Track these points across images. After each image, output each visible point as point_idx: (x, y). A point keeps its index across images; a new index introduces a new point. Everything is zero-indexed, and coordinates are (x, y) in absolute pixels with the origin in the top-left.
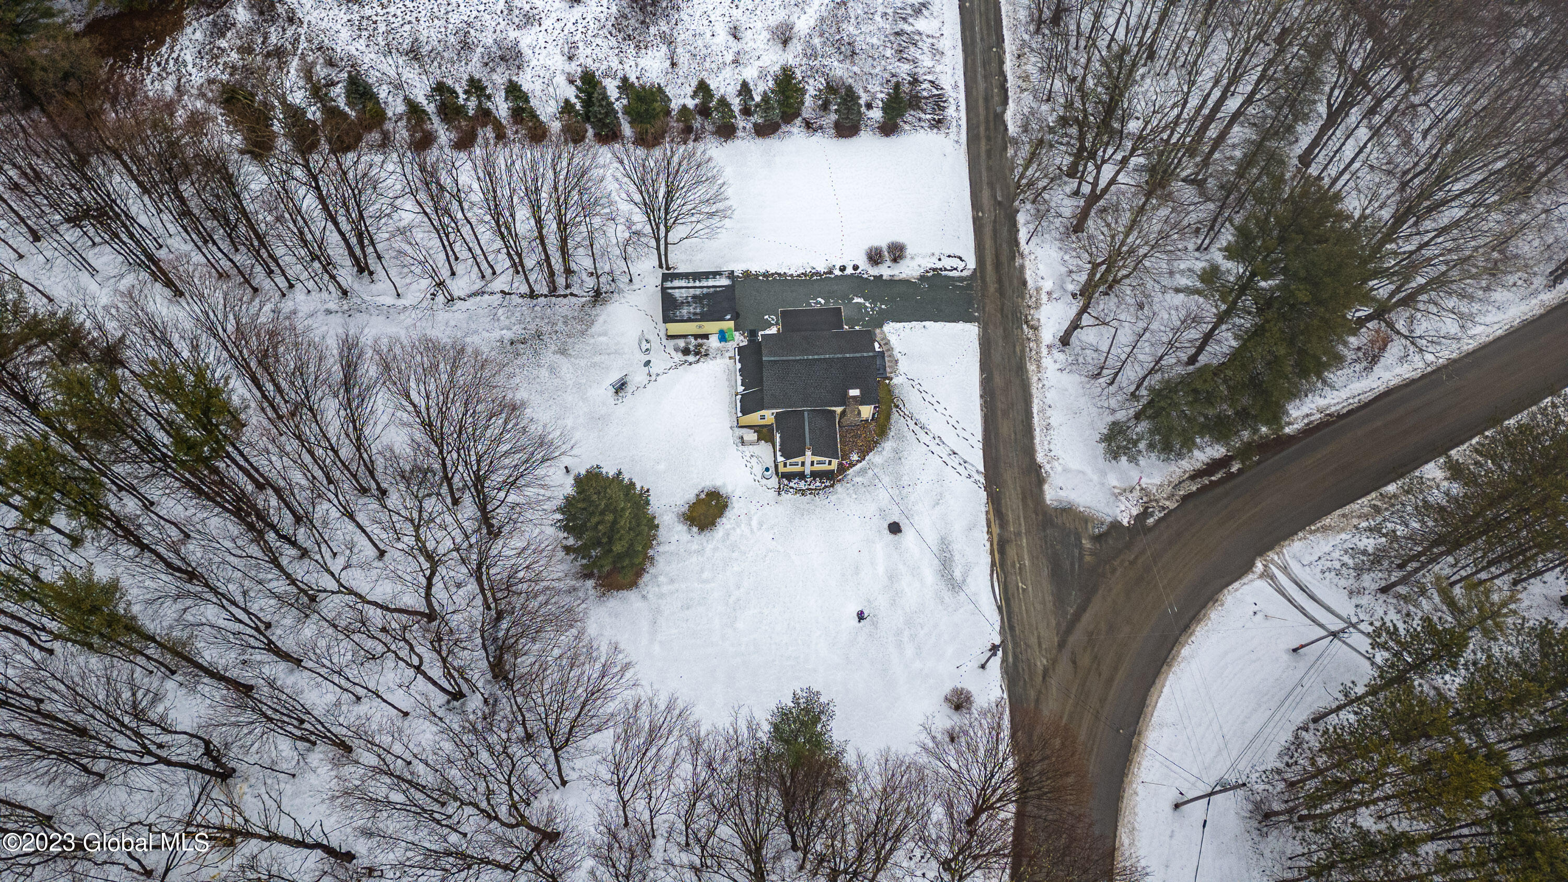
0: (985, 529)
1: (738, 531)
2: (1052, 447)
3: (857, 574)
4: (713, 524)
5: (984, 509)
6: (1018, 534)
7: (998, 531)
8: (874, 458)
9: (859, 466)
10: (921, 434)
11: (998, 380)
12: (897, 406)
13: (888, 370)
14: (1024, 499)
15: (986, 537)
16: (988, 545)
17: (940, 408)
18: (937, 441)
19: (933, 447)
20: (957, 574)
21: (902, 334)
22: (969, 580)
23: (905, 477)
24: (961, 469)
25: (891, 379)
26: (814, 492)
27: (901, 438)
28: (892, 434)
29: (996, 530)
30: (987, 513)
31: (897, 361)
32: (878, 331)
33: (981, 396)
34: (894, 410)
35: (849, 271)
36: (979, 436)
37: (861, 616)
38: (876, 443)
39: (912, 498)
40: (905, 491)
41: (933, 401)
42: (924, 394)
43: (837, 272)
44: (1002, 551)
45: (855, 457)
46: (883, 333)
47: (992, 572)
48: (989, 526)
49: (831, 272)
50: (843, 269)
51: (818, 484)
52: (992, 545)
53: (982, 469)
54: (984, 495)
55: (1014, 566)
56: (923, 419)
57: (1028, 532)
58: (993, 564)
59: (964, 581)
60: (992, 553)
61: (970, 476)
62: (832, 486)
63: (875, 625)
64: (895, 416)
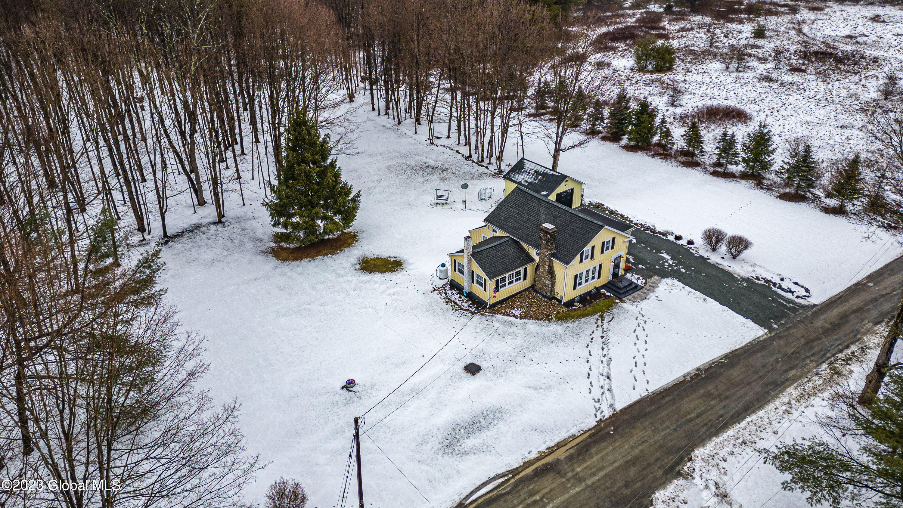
0: (552, 444)
1: (376, 286)
2: (730, 458)
3: (397, 366)
4: (371, 272)
5: (574, 431)
6: (579, 479)
7: (562, 457)
8: (532, 325)
9: (512, 319)
10: (596, 345)
11: (736, 373)
12: (602, 317)
13: (629, 297)
14: (633, 462)
15: (543, 448)
16: (534, 455)
17: (641, 345)
18: (605, 360)
19: (594, 360)
20: (469, 443)
21: (676, 290)
22: (471, 458)
23: (537, 354)
24: (597, 391)
25: (623, 302)
26: (455, 306)
27: (575, 334)
28: (570, 325)
29: (561, 454)
30: (574, 437)
31: (645, 299)
32: (656, 277)
33: (698, 369)
34: (596, 317)
35: (683, 242)
36: (653, 387)
37: (349, 385)
38: (548, 319)
39: (519, 368)
40: (521, 360)
41: (642, 338)
42: (640, 329)
43: (671, 238)
44: (540, 473)
45: (517, 312)
46: (659, 280)
47: (503, 475)
49: (664, 234)
50: (678, 238)
51: (466, 305)
52: (537, 459)
53: (619, 407)
54: (591, 422)
55: (531, 494)
56: (613, 339)
57: (593, 488)
58: (515, 472)
59: (465, 453)
60: (528, 464)
61: (598, 403)
62: (473, 313)
63: (348, 402)
64: (591, 320)
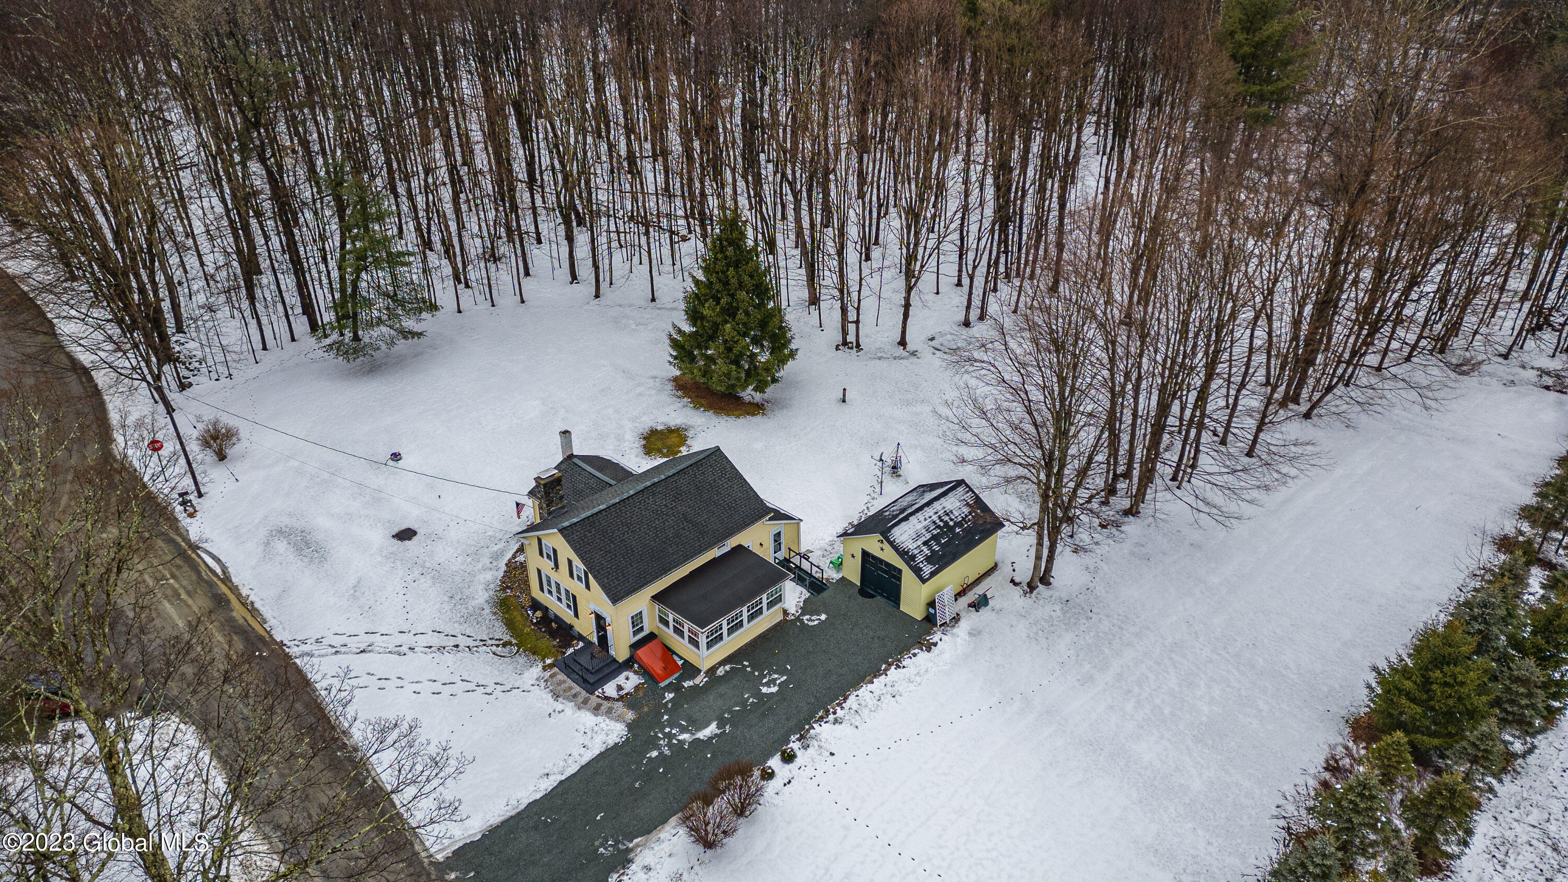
10: (436, 640)
12: (506, 644)
13: (561, 677)
16: (245, 593)
19: (408, 640)
20: (281, 544)
21: (581, 739)
22: (260, 548)
23: (427, 585)
24: (337, 641)
25: (544, 668)
27: (468, 617)
28: (487, 611)
30: (264, 622)
31: (556, 696)
32: (630, 715)
34: (507, 638)
38: (504, 589)
39: (400, 572)
40: (416, 572)
41: (447, 690)
42: (471, 686)
44: (218, 597)
46: (619, 719)
47: (225, 572)
48: (253, 611)
50: (788, 757)
52: (239, 595)
53: (301, 661)
54: (280, 636)
55: (190, 593)
56: (449, 658)
58: (227, 580)
59: (267, 544)
60: (234, 589)
61: (317, 641)
64: (501, 632)
